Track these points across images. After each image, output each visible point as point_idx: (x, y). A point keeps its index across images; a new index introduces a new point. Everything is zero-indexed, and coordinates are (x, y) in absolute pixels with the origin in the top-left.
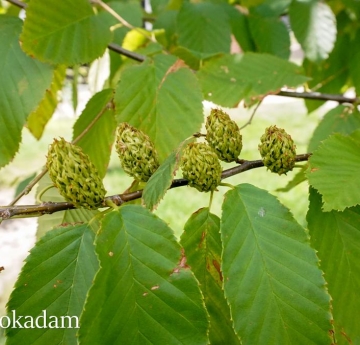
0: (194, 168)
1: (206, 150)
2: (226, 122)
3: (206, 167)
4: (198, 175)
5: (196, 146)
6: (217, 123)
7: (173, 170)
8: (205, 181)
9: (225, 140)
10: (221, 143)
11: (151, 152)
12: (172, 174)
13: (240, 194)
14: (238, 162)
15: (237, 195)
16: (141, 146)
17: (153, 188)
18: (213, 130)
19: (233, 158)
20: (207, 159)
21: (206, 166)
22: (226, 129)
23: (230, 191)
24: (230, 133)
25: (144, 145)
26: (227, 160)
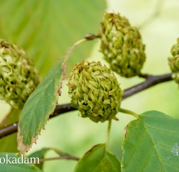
0: (86, 97)
1: (101, 72)
2: (126, 30)
3: (102, 95)
4: (91, 105)
5: (87, 69)
6: (114, 31)
7: (57, 88)
8: (101, 112)
9: (125, 53)
10: (119, 57)
11: (29, 72)
12: (56, 94)
13: (146, 125)
14: (141, 76)
15: (142, 128)
16: (15, 67)
17: (32, 113)
18: (109, 40)
19: (135, 72)
20: (103, 84)
21: (103, 93)
22: (126, 38)
23: (133, 123)
24: (131, 43)
25: (19, 64)
26: (127, 76)
